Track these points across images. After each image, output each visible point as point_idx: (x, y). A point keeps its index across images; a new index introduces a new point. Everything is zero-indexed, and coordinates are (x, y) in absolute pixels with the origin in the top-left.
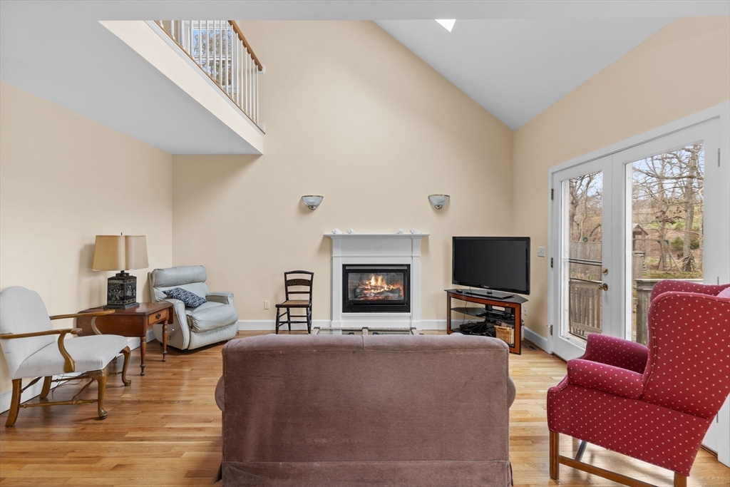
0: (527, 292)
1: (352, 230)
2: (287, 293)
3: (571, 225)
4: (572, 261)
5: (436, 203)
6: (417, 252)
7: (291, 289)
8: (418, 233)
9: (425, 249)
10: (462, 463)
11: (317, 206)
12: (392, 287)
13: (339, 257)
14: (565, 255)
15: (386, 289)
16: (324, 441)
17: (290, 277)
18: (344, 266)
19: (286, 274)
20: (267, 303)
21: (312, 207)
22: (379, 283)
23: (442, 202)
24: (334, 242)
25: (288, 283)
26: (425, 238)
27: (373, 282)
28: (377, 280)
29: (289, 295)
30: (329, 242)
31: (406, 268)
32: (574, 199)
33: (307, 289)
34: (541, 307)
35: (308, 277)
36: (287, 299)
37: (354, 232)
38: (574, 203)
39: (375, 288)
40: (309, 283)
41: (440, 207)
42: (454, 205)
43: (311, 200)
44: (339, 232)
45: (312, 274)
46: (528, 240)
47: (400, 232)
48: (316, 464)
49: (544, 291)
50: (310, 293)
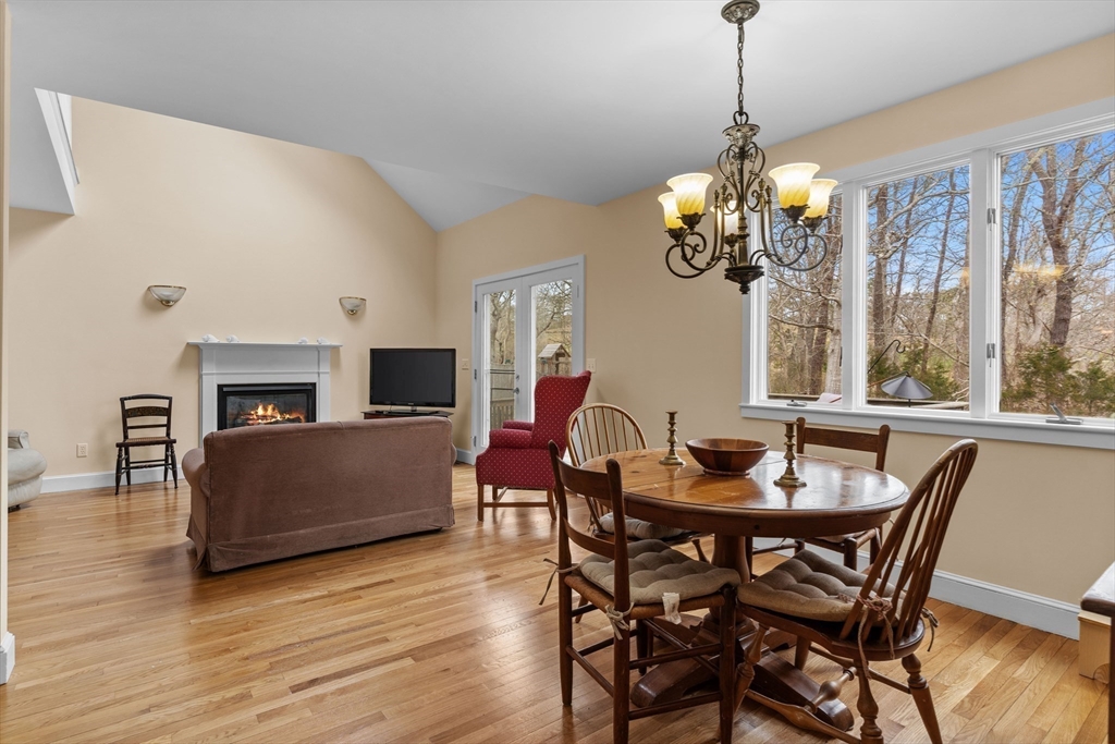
0: (452, 405)
1: (235, 337)
2: (126, 428)
3: (492, 343)
4: (493, 372)
5: (349, 307)
6: (325, 368)
7: (131, 422)
8: (328, 342)
9: (336, 364)
10: (419, 511)
11: (176, 301)
12: (288, 416)
13: (213, 374)
14: (487, 366)
15: (279, 418)
16: (309, 511)
17: (129, 405)
18: (220, 387)
19: (123, 400)
20: (83, 447)
21: (168, 302)
22: (269, 412)
23: (357, 306)
24: (205, 354)
25: (127, 414)
26: (335, 349)
27: (260, 411)
28: (265, 409)
29: (129, 431)
30: (196, 354)
31: (310, 387)
32: (496, 309)
33: (163, 420)
34: (465, 420)
35: (164, 404)
36: (126, 437)
37: (238, 339)
38: (496, 315)
39: (264, 417)
40: (167, 412)
41: (354, 312)
42: (370, 309)
43: (165, 293)
44: (214, 340)
45: (170, 399)
46: (454, 350)
47: (304, 341)
48: (301, 532)
49: (468, 405)
50: (168, 426)
